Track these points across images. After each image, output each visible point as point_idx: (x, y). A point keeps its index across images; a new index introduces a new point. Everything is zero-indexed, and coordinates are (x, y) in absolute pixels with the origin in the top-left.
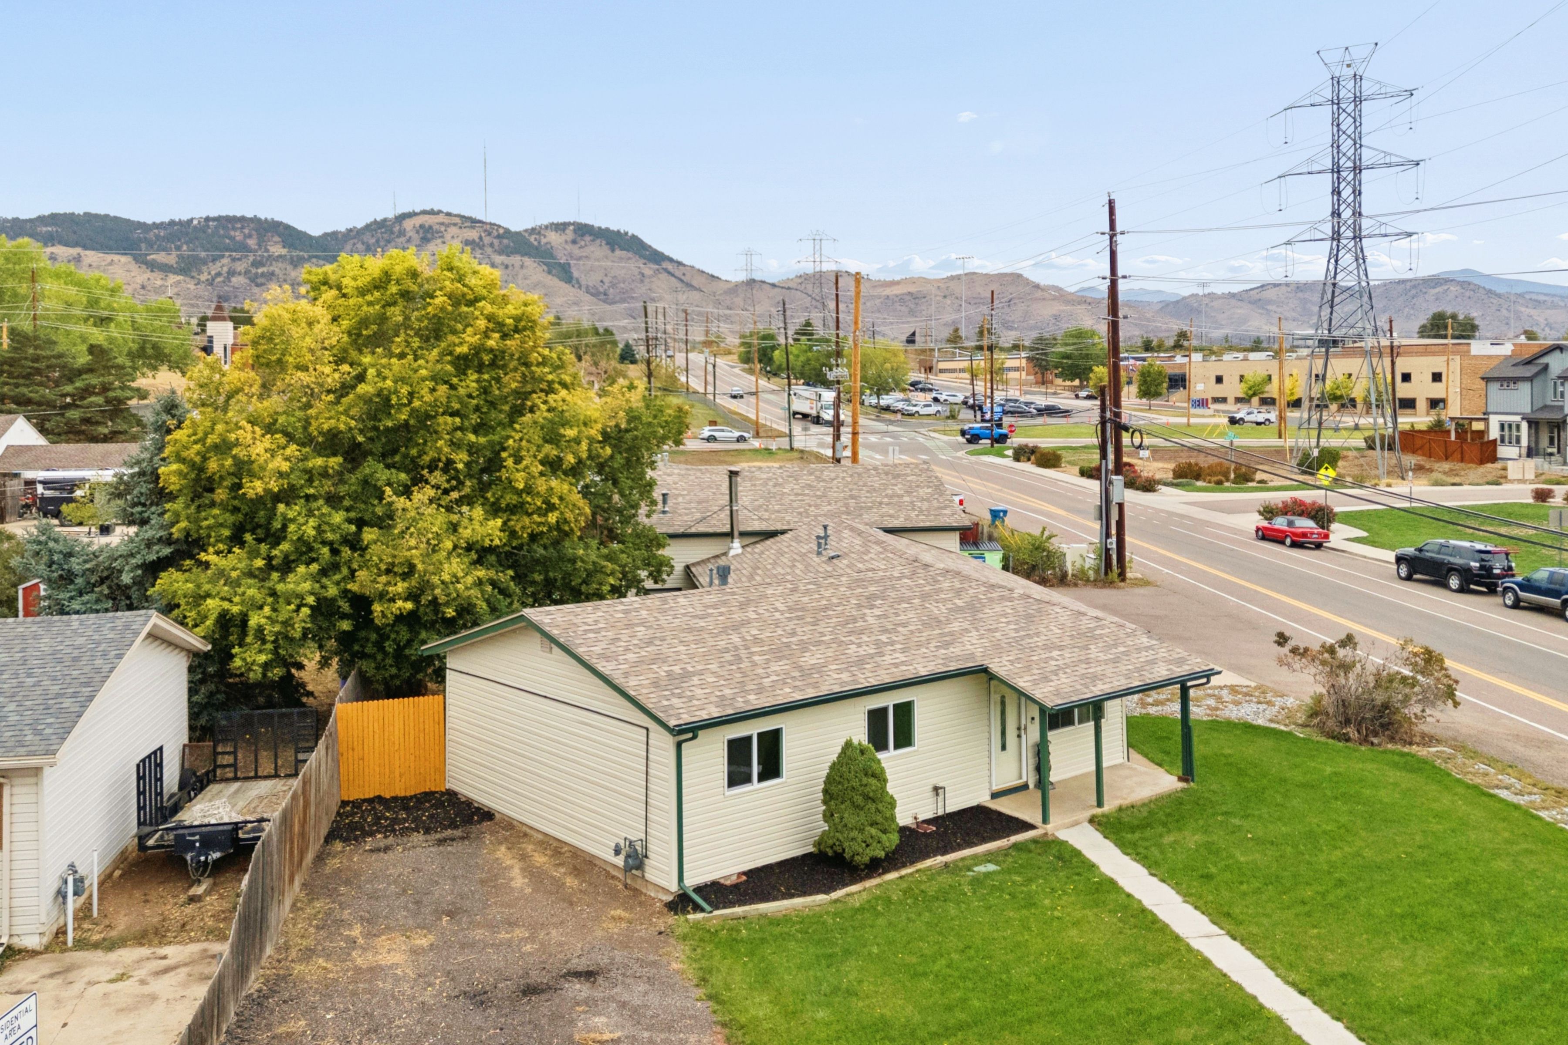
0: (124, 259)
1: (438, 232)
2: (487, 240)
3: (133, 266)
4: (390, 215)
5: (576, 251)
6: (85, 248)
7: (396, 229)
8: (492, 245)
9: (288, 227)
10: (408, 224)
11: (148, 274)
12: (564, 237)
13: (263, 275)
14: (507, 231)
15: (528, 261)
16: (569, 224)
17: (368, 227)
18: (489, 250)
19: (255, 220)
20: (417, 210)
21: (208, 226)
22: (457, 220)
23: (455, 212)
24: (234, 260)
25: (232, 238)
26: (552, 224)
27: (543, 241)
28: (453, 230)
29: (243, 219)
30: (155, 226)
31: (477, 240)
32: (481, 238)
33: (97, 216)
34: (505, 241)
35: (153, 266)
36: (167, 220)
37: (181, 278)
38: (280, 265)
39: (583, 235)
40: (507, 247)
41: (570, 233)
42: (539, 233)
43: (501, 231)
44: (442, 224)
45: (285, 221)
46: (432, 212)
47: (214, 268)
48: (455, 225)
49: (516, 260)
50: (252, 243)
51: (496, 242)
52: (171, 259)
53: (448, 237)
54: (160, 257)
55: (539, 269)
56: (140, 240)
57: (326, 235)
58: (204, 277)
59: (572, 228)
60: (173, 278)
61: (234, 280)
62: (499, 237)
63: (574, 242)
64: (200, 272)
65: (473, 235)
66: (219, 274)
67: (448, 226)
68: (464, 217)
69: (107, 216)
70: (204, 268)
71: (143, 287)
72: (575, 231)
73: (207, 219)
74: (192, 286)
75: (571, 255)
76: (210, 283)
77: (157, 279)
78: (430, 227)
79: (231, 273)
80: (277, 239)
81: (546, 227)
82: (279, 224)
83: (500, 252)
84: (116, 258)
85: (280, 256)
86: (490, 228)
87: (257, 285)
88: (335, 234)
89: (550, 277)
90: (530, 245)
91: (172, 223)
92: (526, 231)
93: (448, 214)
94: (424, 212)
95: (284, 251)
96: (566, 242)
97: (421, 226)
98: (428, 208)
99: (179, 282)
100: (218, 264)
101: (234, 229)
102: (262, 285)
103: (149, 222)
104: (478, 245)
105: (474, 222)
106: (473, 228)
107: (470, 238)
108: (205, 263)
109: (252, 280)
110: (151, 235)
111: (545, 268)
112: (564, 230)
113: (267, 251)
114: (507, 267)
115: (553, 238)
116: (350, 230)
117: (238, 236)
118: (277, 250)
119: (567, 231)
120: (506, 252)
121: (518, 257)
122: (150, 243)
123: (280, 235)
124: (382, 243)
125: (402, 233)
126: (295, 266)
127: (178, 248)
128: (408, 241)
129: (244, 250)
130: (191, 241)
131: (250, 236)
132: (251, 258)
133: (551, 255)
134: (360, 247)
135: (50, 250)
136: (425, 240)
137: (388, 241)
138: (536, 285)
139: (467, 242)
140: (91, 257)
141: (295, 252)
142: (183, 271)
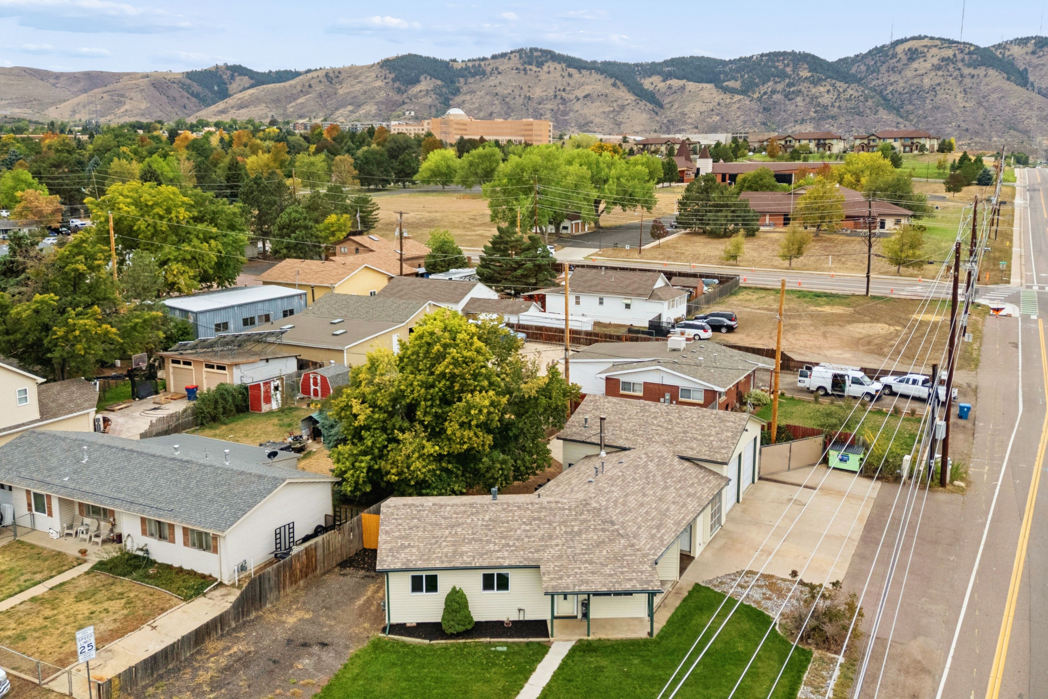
0: (709, 86)
1: (921, 53)
2: (959, 56)
3: (714, 91)
4: (887, 42)
5: (1035, 61)
6: (689, 80)
9: (814, 57)
10: (900, 49)
11: (723, 96)
12: (1025, 50)
13: (793, 92)
14: (977, 48)
15: (991, 72)
16: (1032, 38)
17: (869, 53)
18: (960, 65)
19: (793, 53)
20: (908, 37)
21: (762, 60)
22: (938, 42)
23: (938, 36)
24: (776, 83)
25: (776, 68)
26: (1016, 39)
27: (1007, 53)
28: (934, 51)
29: (785, 53)
30: (731, 62)
31: (952, 57)
32: (955, 55)
33: (697, 58)
34: (975, 56)
35: (726, 90)
36: (738, 57)
37: (741, 97)
38: (805, 85)
39: (1042, 47)
40: (975, 61)
41: (1031, 46)
42: (1005, 47)
43: (972, 48)
44: (925, 46)
45: (812, 53)
46: (920, 38)
47: (763, 89)
48: (936, 46)
49: (981, 71)
50: (789, 70)
51: (967, 58)
52: (737, 84)
53: (929, 55)
54: (731, 84)
55: (1000, 77)
56: (720, 72)
57: (840, 60)
59: (1033, 41)
60: (737, 97)
61: (774, 96)
62: (970, 53)
63: (1033, 53)
64: (754, 92)
65: (949, 53)
66: (765, 93)
67: (929, 47)
68: (943, 39)
69: (703, 57)
70: (757, 89)
71: (719, 104)
72: (1035, 44)
73: (762, 55)
74: (748, 103)
75: (1029, 64)
76: (759, 99)
77: (727, 98)
78: (916, 49)
79: (774, 92)
80: (806, 66)
81: (1011, 42)
82: (809, 55)
83: (969, 66)
84: (704, 85)
85: (806, 78)
86: (964, 47)
88: (846, 59)
89: (1008, 82)
90: (996, 58)
91: (741, 59)
92: (994, 46)
93: (932, 38)
94: (914, 38)
95: (809, 74)
96: (1027, 53)
97: (909, 49)
98: (917, 35)
99: (740, 101)
100: (766, 86)
101: (778, 61)
103: (727, 59)
104: (952, 61)
105: (951, 43)
106: (950, 47)
107: (946, 56)
108: (757, 85)
109: (786, 96)
110: (727, 69)
111: (1005, 76)
112: (1026, 44)
113: (798, 75)
114: (973, 77)
115: (1016, 50)
116: (857, 56)
117: (780, 65)
118: (805, 73)
119: (1029, 45)
120: (974, 65)
121: (983, 68)
122: (726, 74)
123: (807, 64)
124: (879, 64)
125: (894, 56)
126: (815, 85)
127: (742, 77)
128: (898, 61)
129: (782, 75)
130: (751, 71)
131: (788, 65)
132: (787, 81)
133: (1012, 64)
134: (863, 68)
135: (668, 82)
136: (911, 60)
137: (884, 63)
138: (994, 91)
139: (943, 59)
140: (691, 86)
141: (817, 75)
142: (744, 92)
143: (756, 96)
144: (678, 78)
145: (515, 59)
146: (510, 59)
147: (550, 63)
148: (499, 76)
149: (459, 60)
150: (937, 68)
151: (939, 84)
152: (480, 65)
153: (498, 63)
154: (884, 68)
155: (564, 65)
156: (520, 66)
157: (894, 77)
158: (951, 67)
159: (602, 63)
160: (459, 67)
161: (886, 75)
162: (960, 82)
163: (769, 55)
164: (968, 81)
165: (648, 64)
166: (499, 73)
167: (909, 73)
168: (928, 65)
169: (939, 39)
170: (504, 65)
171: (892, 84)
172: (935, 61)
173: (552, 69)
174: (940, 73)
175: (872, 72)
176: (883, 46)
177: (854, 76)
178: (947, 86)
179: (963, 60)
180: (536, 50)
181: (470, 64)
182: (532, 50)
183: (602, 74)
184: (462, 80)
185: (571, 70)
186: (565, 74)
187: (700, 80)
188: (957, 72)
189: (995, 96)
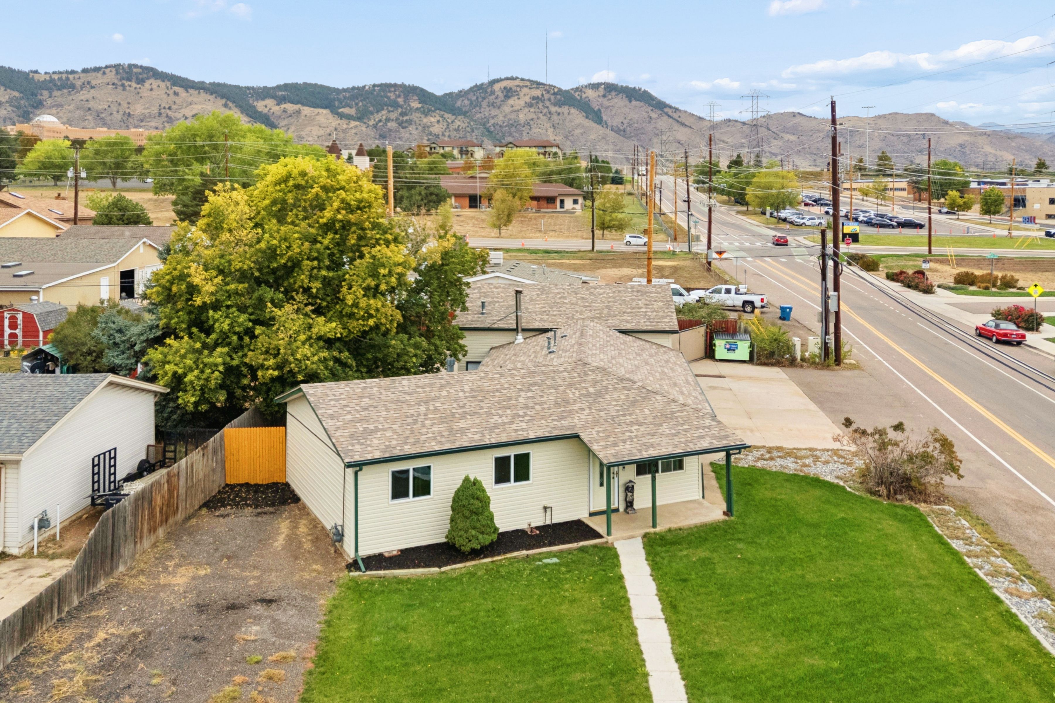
0: (325, 111)
1: (515, 92)
2: (547, 96)
3: (330, 116)
4: (486, 80)
5: (606, 102)
6: (303, 104)
7: (489, 90)
8: (549, 100)
9: (422, 90)
10: (497, 87)
11: (339, 121)
12: (597, 93)
13: (406, 121)
14: (560, 90)
15: (573, 111)
16: (600, 84)
17: (471, 89)
18: (548, 103)
19: (403, 86)
20: (503, 77)
21: (375, 90)
22: (528, 83)
23: (527, 78)
24: (389, 112)
25: (388, 98)
26: (590, 84)
27: (584, 96)
28: (525, 90)
29: (395, 85)
30: (344, 90)
31: (540, 96)
32: (542, 95)
33: (310, 85)
34: (559, 97)
35: (342, 116)
36: (351, 86)
37: (357, 123)
38: (417, 115)
39: (610, 91)
40: (560, 100)
41: (601, 90)
42: (581, 91)
43: (556, 90)
44: (518, 86)
45: (421, 86)
46: (512, 79)
47: (377, 117)
48: (526, 86)
49: (565, 109)
50: (400, 100)
51: (552, 97)
52: (352, 111)
53: (521, 94)
54: (346, 110)
55: (580, 115)
56: (335, 100)
57: (446, 95)
58: (371, 123)
59: (603, 87)
60: (353, 124)
61: (389, 124)
62: (554, 94)
63: (604, 96)
64: (369, 119)
65: (538, 93)
66: (380, 121)
67: (521, 87)
68: (532, 81)
69: (316, 84)
70: (372, 117)
71: (336, 129)
72: (605, 88)
73: (374, 86)
74: (364, 129)
75: (602, 105)
76: (375, 126)
77: (343, 124)
78: (511, 89)
79: (388, 120)
80: (416, 98)
81: (586, 86)
82: (417, 88)
83: (555, 105)
84: (321, 110)
85: (417, 109)
86: (548, 88)
87: (403, 128)
88: (451, 94)
89: (587, 120)
90: (574, 99)
91: (354, 88)
92: (573, 89)
93: (522, 80)
94: (507, 79)
95: (420, 106)
96: (599, 96)
97: (505, 88)
98: (509, 76)
99: (356, 126)
100: (380, 114)
101: (390, 92)
102: (406, 127)
103: (340, 88)
104: (541, 100)
105: (538, 84)
106: (538, 88)
107: (536, 96)
108: (372, 113)
109: (400, 124)
110: (341, 96)
111: (585, 115)
112: (597, 88)
113: (409, 105)
114: (559, 114)
115: (590, 93)
116: (461, 92)
117: (392, 96)
118: (415, 104)
120: (559, 104)
121: (567, 107)
122: (340, 102)
123: (417, 95)
124: (480, 100)
125: (493, 93)
126: (426, 116)
127: (357, 104)
128: (496, 98)
129: (395, 105)
130: (364, 100)
131: (399, 96)
132: (400, 110)
133: (589, 105)
134: (467, 102)
135: (283, 106)
136: (507, 97)
137: (484, 98)
138: (578, 126)
139: (534, 98)
140: (306, 110)
141: (426, 106)
142: (359, 119)
144: (292, 102)
145: (111, 76)
146: (104, 73)
147: (152, 81)
148: (92, 91)
149: (42, 71)
150: (530, 105)
151: (532, 119)
152: (68, 79)
153: (90, 77)
154: (484, 104)
155: (168, 84)
156: (116, 81)
157: (494, 112)
158: (540, 105)
159: (210, 84)
160: (42, 79)
161: (488, 109)
162: (550, 119)
163: (381, 85)
164: (555, 117)
165: (259, 88)
166: (93, 87)
167: (507, 109)
168: (522, 103)
169: (529, 80)
170: (96, 79)
171: (493, 118)
172: (527, 99)
173: (154, 86)
174: (532, 110)
175: (475, 107)
176: (482, 84)
177: (460, 109)
178: (539, 122)
180: (136, 66)
181: (56, 77)
182: (130, 66)
183: (211, 94)
184: (45, 93)
185: (176, 89)
186: (171, 92)
187: (315, 106)
188: (545, 110)
189: (578, 132)
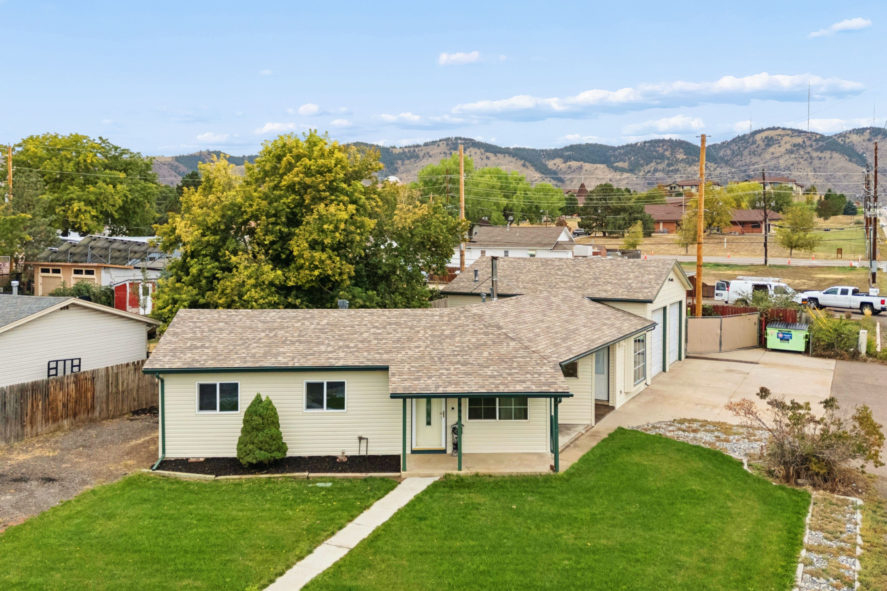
0: (602, 166)
1: (776, 140)
2: (808, 143)
3: (606, 169)
4: (748, 132)
5: (871, 146)
6: (585, 161)
7: (751, 140)
9: (687, 143)
10: (758, 137)
11: (614, 173)
12: (862, 138)
13: (672, 171)
14: (822, 136)
15: (835, 155)
16: (867, 129)
17: (734, 141)
18: (809, 150)
19: (670, 141)
20: (764, 128)
21: (645, 146)
22: (790, 132)
23: (788, 127)
24: (657, 163)
25: (657, 152)
26: (854, 130)
27: (847, 141)
28: (786, 139)
29: (664, 141)
30: (619, 148)
31: (801, 143)
32: (804, 142)
33: (591, 145)
34: (821, 143)
35: (616, 169)
36: (625, 144)
37: (629, 174)
38: (682, 165)
39: (876, 135)
40: (822, 146)
41: (867, 135)
42: (845, 136)
43: (818, 137)
44: (779, 135)
45: (686, 140)
46: (774, 129)
47: (647, 168)
48: (788, 135)
49: (827, 154)
50: (668, 153)
51: (814, 144)
52: (625, 165)
53: (782, 142)
54: (620, 164)
55: (843, 159)
56: (611, 156)
59: (868, 131)
60: (626, 175)
61: (657, 174)
62: (816, 140)
63: (869, 140)
64: (640, 171)
65: (799, 140)
66: (649, 172)
67: (783, 136)
68: (794, 130)
69: (596, 144)
70: (642, 168)
71: (611, 180)
72: (870, 133)
73: (645, 142)
74: (635, 179)
75: (867, 149)
76: (644, 176)
77: (617, 175)
78: (772, 138)
79: (656, 170)
80: (681, 150)
81: (850, 132)
82: (683, 142)
83: (817, 150)
84: (598, 165)
85: (682, 160)
86: (811, 136)
87: (669, 177)
88: (714, 145)
89: (850, 163)
90: (838, 144)
91: (627, 146)
92: (836, 135)
93: (784, 129)
94: (769, 129)
95: (685, 157)
96: (864, 140)
97: (766, 138)
98: (771, 126)
99: (628, 178)
100: (649, 166)
101: (659, 147)
102: (671, 176)
103: (616, 146)
104: (802, 146)
105: (800, 132)
106: (800, 136)
107: (797, 143)
108: (642, 166)
109: (666, 174)
110: (617, 153)
111: (848, 158)
112: (862, 133)
113: (675, 157)
114: (820, 159)
115: (854, 138)
116: (724, 143)
117: (660, 150)
118: (681, 156)
119: (865, 134)
120: (821, 149)
121: (829, 152)
122: (616, 157)
123: (683, 148)
124: (742, 149)
125: (754, 142)
126: (690, 165)
127: (629, 159)
128: (758, 147)
129: (662, 157)
130: (636, 155)
131: (667, 150)
132: (666, 162)
133: (853, 150)
134: (729, 152)
135: (568, 163)
136: (768, 145)
137: (745, 148)
138: (840, 169)
139: (795, 145)
140: (587, 166)
141: (690, 158)
142: (631, 171)
143: (642, 173)
144: (576, 160)
145: (443, 147)
146: (439, 145)
147: (471, 149)
148: (430, 159)
149: (398, 146)
150: (790, 152)
151: (793, 164)
152: (414, 151)
153: (429, 149)
154: (746, 152)
155: (483, 151)
156: (446, 151)
157: (754, 159)
158: (802, 152)
159: (514, 149)
160: (398, 152)
161: (749, 157)
162: (811, 163)
163: (651, 142)
164: (816, 162)
165: (551, 150)
166: (430, 156)
167: (767, 156)
168: (783, 150)
169: (791, 129)
170: (434, 150)
171: (753, 165)
172: (788, 146)
173: (473, 153)
174: (793, 156)
175: (737, 156)
176: (744, 135)
177: (722, 159)
178: (800, 166)
179: (811, 146)
180: (460, 138)
181: (406, 150)
182: (456, 139)
183: (514, 157)
185: (488, 154)
186: (484, 157)
187: (594, 162)
188: (807, 155)
189: (839, 174)
